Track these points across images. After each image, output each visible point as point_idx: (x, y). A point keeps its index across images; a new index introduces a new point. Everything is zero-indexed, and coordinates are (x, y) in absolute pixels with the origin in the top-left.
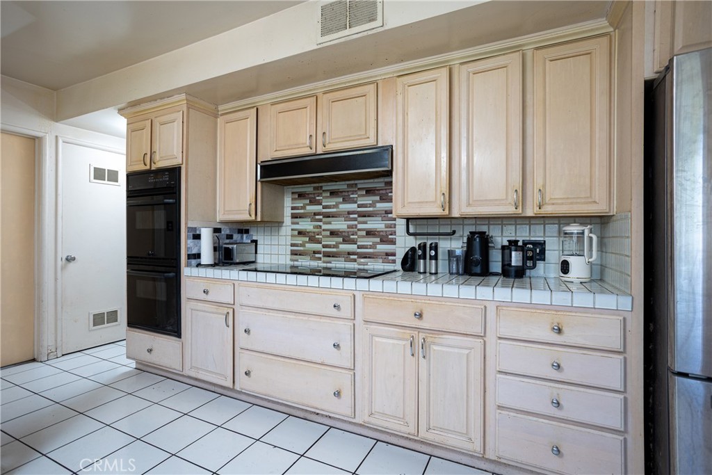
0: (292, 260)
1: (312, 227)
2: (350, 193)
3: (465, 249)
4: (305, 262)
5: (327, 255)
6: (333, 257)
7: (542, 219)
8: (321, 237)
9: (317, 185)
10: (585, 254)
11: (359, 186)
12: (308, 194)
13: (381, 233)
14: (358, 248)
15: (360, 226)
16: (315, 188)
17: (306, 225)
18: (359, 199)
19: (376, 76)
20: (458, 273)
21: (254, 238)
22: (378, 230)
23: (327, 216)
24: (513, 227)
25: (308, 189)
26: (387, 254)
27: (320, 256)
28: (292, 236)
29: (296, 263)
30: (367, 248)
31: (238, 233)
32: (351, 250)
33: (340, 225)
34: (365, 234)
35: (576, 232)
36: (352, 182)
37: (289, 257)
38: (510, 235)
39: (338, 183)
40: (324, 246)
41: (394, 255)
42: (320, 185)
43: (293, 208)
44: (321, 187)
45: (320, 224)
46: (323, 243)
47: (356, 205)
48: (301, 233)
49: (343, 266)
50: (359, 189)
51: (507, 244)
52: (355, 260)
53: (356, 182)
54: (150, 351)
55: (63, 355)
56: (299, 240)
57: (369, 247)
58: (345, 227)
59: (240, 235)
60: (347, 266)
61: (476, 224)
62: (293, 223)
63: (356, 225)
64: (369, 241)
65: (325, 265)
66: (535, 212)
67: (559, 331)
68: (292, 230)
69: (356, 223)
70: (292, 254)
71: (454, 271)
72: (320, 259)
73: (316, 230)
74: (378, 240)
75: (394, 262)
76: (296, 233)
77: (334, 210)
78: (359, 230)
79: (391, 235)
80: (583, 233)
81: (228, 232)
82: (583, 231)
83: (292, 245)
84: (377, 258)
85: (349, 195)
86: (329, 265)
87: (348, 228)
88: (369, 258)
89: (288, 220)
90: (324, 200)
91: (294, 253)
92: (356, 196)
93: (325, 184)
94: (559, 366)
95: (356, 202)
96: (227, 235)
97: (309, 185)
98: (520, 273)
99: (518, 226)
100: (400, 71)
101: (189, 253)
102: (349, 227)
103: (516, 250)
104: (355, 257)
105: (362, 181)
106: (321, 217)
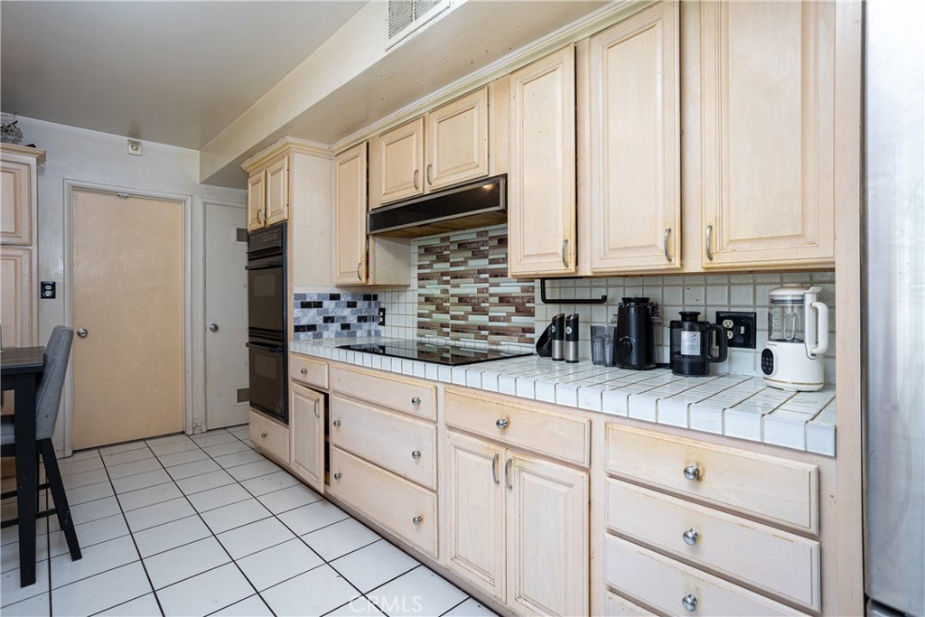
0: (419, 335)
1: (439, 292)
2: (480, 244)
3: (616, 325)
4: (433, 339)
5: (456, 329)
6: (462, 332)
7: (751, 276)
8: (448, 304)
9: (444, 235)
10: (806, 340)
11: (491, 234)
12: (435, 248)
13: (517, 300)
14: (490, 321)
15: (492, 290)
16: (443, 240)
17: (433, 289)
18: (490, 252)
19: (486, 78)
20: (603, 363)
21: (383, 306)
22: (513, 295)
23: (455, 276)
24: (702, 290)
25: (434, 241)
26: (525, 330)
27: (448, 330)
28: (420, 303)
29: (423, 339)
30: (500, 321)
31: (365, 299)
32: (482, 324)
33: (469, 288)
34: (497, 301)
35: (789, 298)
36: (482, 229)
37: (416, 330)
38: (696, 303)
39: (466, 231)
40: (453, 318)
41: (531, 331)
42: (447, 234)
43: (420, 267)
44: (449, 237)
45: (448, 287)
46: (451, 313)
47: (486, 261)
48: (428, 300)
49: (472, 345)
50: (490, 238)
51: (679, 318)
52: (485, 338)
53: (487, 228)
54: (264, 436)
55: (208, 431)
56: (427, 309)
57: (502, 319)
58: (475, 291)
59: (367, 302)
60: (478, 345)
61: (643, 286)
62: (420, 287)
63: (487, 289)
64: (501, 311)
65: (453, 343)
66: (704, 265)
67: (697, 476)
68: (419, 295)
69: (487, 285)
70: (419, 327)
71: (598, 358)
72: (447, 334)
73: (444, 296)
74: (513, 309)
75: (531, 341)
76: (423, 299)
77: (463, 268)
78: (491, 295)
79: (529, 302)
80: (802, 301)
81: (350, 299)
82: (803, 296)
83: (420, 315)
84: (511, 335)
85: (479, 248)
86: (458, 343)
87: (478, 293)
88: (503, 334)
89: (414, 282)
90: (451, 256)
91: (421, 326)
92: (487, 248)
93: (453, 233)
94: (695, 538)
95: (486, 257)
96: (348, 302)
97: (435, 236)
98: (699, 368)
99: (709, 288)
100: (513, 65)
101: (296, 324)
102: (480, 291)
103: (692, 329)
104: (486, 333)
105: (494, 227)
106: (448, 278)
